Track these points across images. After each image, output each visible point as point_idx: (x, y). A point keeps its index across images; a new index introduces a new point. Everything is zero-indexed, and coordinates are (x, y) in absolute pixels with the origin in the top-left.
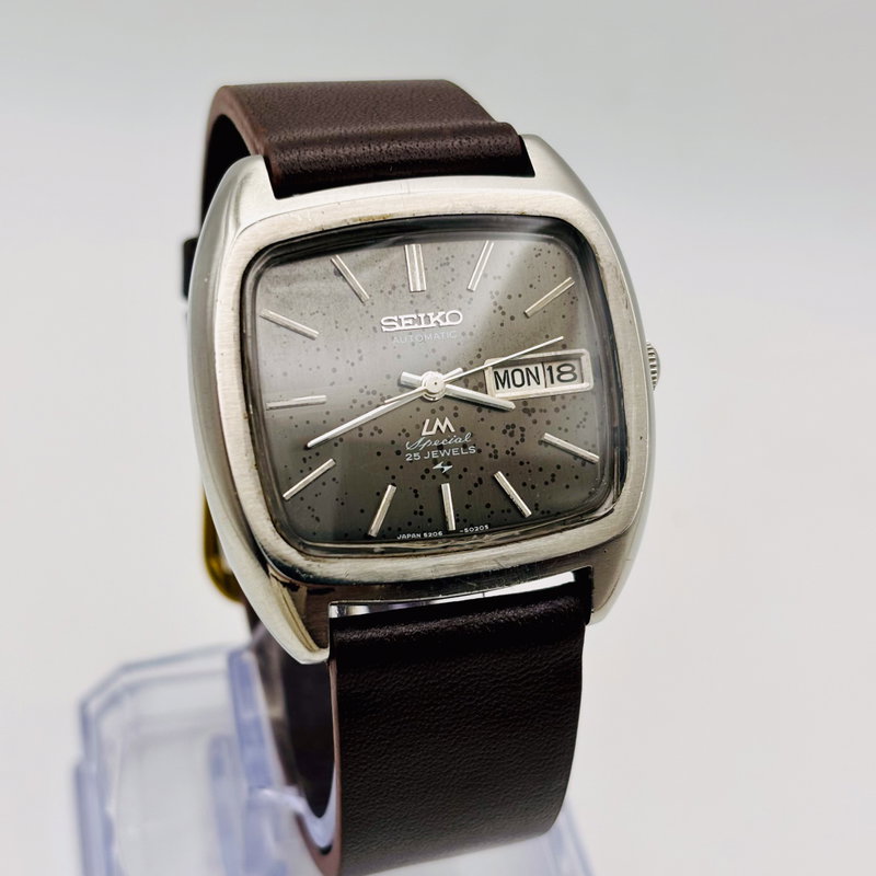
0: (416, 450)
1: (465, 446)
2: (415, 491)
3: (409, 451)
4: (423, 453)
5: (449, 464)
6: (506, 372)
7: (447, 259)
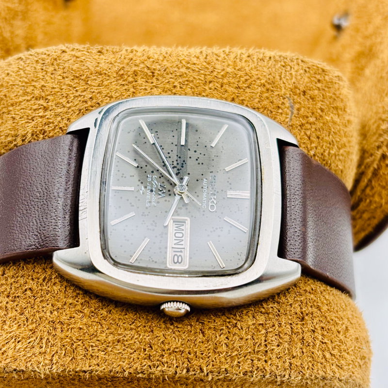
0: (152, 180)
1: (150, 202)
3: (152, 177)
4: (150, 183)
5: (143, 193)
6: (183, 230)
7: (241, 211)
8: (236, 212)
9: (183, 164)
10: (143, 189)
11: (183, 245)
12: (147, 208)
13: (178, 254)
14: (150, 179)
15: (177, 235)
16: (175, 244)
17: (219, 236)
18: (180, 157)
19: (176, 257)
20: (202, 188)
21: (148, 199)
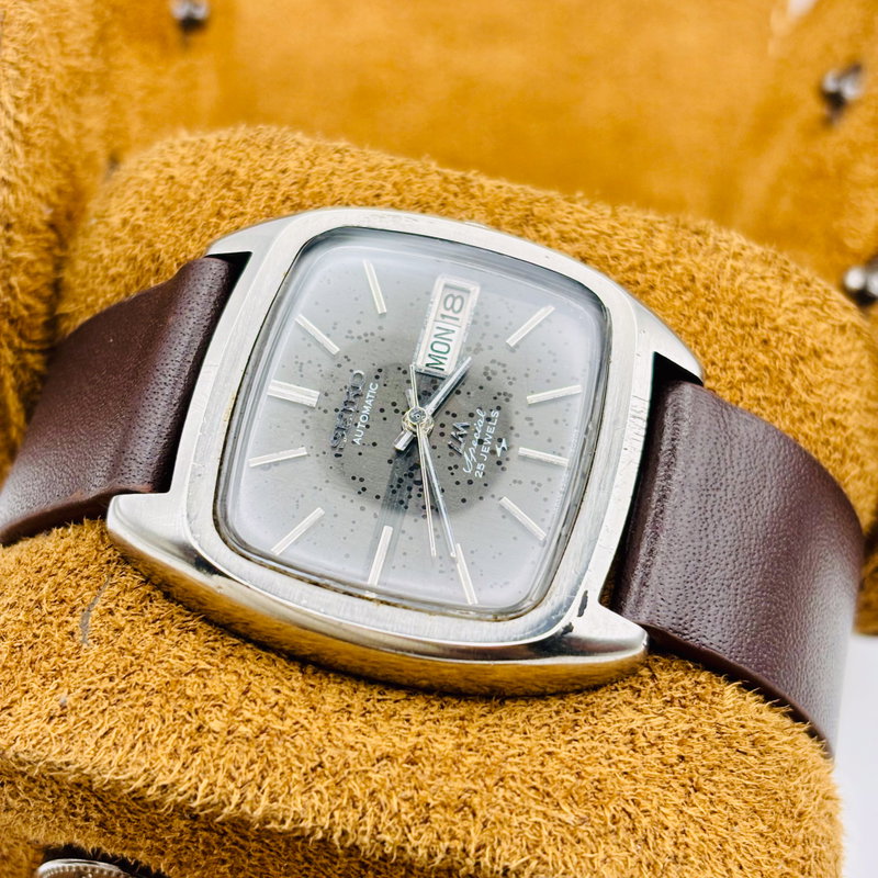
0: (475, 465)
1: (488, 419)
2: (515, 482)
3: (473, 472)
4: (480, 460)
5: (500, 440)
6: (429, 356)
8: (310, 362)
9: (399, 486)
10: (499, 450)
11: (438, 328)
12: (499, 408)
13: (450, 313)
15: (445, 349)
16: (453, 331)
17: (359, 322)
18: (402, 502)
19: (457, 307)
20: (368, 426)
21: (492, 426)
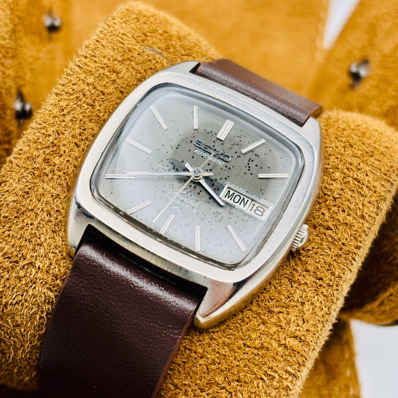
0: (172, 195)
1: (193, 207)
3: (168, 194)
5: (181, 210)
7: (242, 136)
8: (241, 141)
10: (176, 208)
11: (248, 201)
13: (255, 208)
14: (170, 197)
15: (236, 200)
16: (244, 207)
17: (256, 165)
21: (189, 208)
